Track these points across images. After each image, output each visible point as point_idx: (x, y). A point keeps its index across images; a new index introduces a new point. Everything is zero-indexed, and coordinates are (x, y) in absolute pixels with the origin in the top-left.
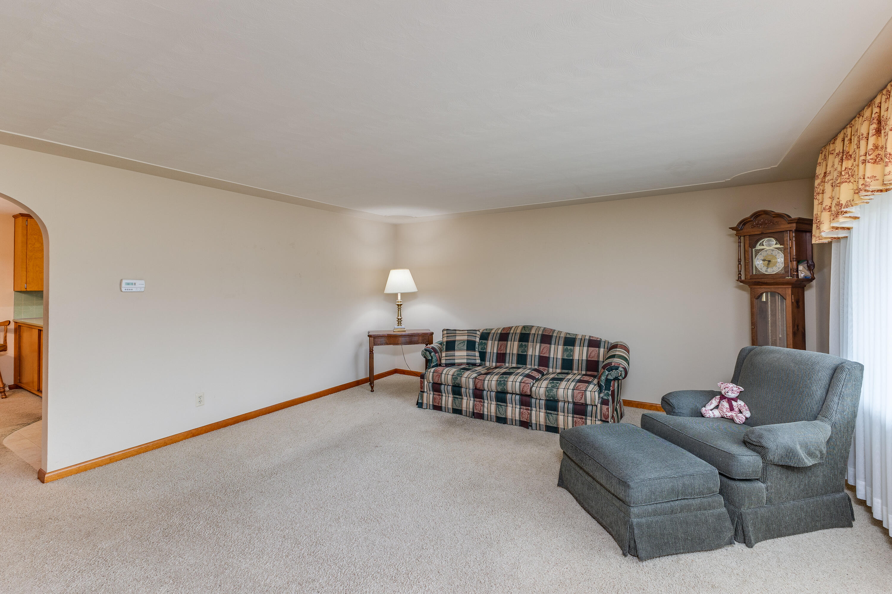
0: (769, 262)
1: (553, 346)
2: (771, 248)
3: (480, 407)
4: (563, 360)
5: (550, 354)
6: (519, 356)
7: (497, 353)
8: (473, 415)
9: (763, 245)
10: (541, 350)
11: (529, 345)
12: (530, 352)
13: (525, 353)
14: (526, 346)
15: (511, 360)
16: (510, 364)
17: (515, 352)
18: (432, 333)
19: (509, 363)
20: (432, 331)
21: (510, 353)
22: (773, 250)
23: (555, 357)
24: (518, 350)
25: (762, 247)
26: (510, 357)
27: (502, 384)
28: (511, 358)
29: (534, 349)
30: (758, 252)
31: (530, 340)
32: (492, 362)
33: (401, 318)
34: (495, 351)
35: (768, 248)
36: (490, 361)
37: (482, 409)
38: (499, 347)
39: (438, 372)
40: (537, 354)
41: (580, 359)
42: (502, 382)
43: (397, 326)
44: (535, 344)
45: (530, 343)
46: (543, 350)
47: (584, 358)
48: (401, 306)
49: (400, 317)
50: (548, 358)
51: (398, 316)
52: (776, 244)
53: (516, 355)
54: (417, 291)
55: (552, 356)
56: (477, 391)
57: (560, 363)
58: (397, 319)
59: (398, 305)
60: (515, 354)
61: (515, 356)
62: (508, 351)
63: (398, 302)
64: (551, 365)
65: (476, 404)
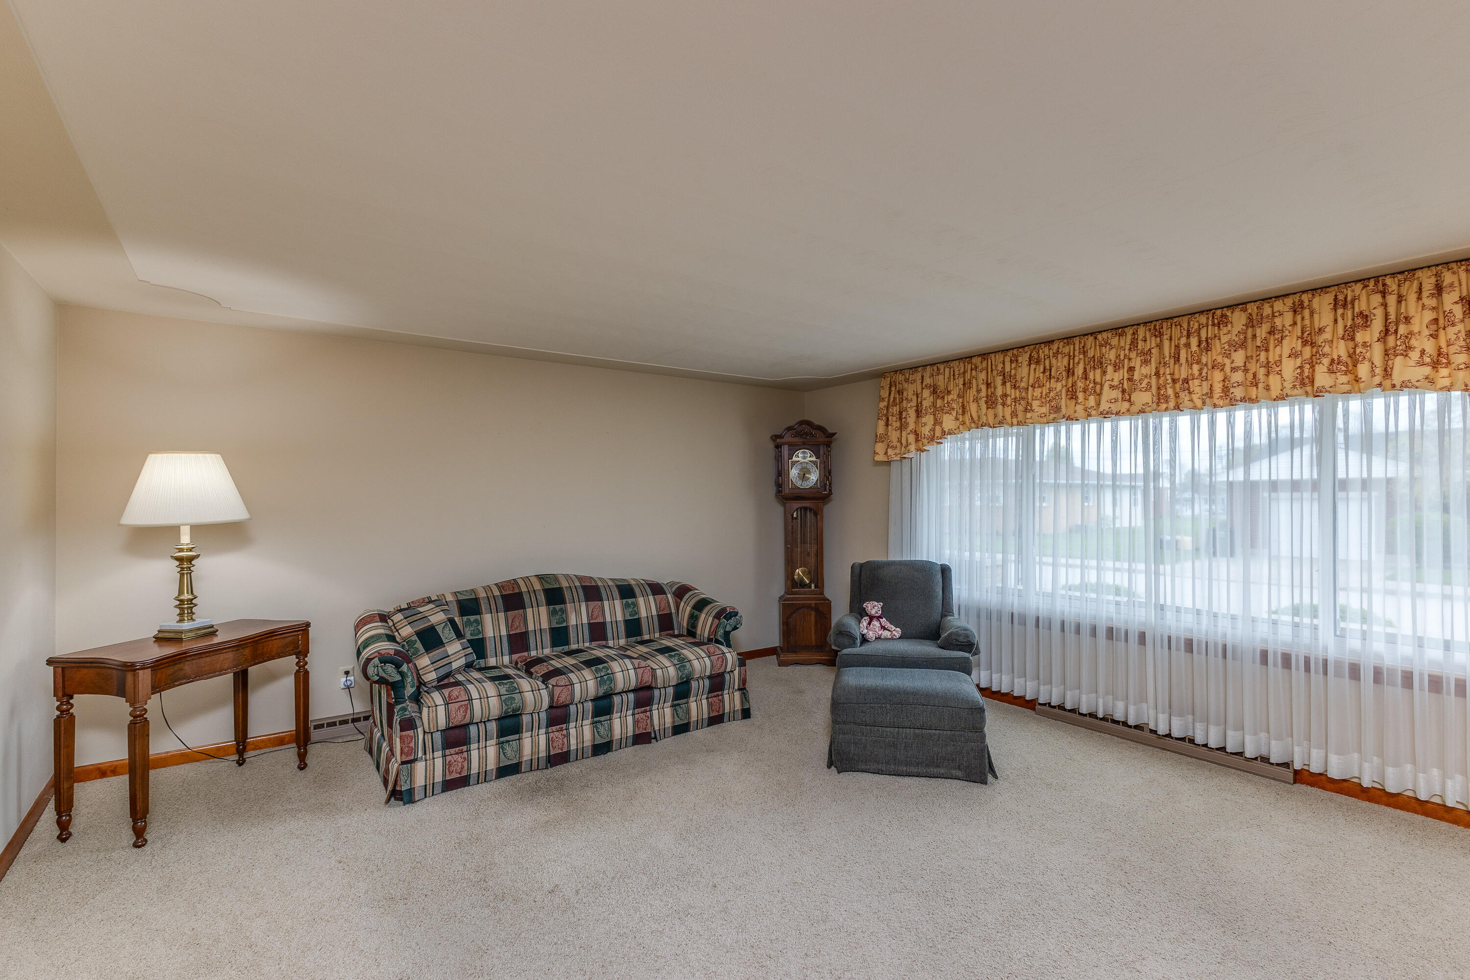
0: (803, 477)
1: (606, 603)
2: (806, 461)
3: (563, 741)
4: (626, 622)
5: (604, 618)
6: (553, 631)
7: (510, 636)
8: (549, 762)
9: (798, 457)
10: (590, 612)
11: (569, 608)
12: (573, 621)
13: (564, 625)
14: (564, 611)
15: (539, 643)
16: (540, 651)
17: (545, 625)
18: (308, 625)
19: (537, 649)
20: (302, 618)
21: (535, 630)
22: (807, 463)
23: (614, 620)
24: (550, 621)
25: (797, 459)
26: (537, 638)
27: (605, 681)
28: (539, 640)
29: (578, 613)
30: (794, 463)
31: (567, 599)
32: (502, 656)
33: (190, 597)
34: (504, 632)
35: (803, 461)
36: (498, 654)
37: (566, 743)
38: (510, 622)
39: (457, 700)
40: (585, 621)
41: (649, 615)
42: (605, 677)
43: (177, 622)
44: (577, 604)
45: (568, 605)
46: (592, 612)
47: (654, 613)
48: (193, 562)
49: (186, 596)
50: (603, 625)
51: (181, 592)
52: (810, 457)
53: (548, 631)
54: (249, 517)
55: (608, 619)
56: (554, 710)
57: (622, 628)
58: (178, 603)
59: (180, 560)
60: (546, 629)
61: (546, 634)
62: (531, 627)
63: (181, 550)
64: (609, 635)
65: (552, 738)
